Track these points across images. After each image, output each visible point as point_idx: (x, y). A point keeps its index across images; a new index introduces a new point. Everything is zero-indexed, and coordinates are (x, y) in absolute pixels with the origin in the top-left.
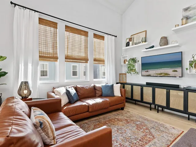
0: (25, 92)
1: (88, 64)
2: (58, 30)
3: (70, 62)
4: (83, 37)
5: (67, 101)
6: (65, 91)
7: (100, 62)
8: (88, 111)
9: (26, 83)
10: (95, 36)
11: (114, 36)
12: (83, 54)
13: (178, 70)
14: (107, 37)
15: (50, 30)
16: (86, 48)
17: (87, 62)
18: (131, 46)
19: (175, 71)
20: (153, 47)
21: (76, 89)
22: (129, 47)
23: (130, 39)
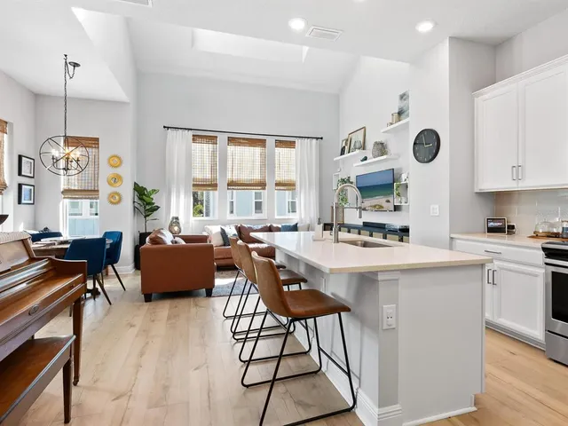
0: (176, 229)
2: (218, 145)
3: (235, 189)
4: (258, 150)
5: (221, 242)
6: (220, 230)
7: (290, 188)
9: (177, 218)
10: (280, 144)
11: (317, 138)
12: (257, 177)
13: (391, 199)
14: (301, 144)
15: (207, 148)
16: (263, 165)
17: (264, 189)
18: (346, 155)
19: (388, 201)
20: (365, 159)
21: (239, 230)
22: (343, 156)
23: (347, 140)
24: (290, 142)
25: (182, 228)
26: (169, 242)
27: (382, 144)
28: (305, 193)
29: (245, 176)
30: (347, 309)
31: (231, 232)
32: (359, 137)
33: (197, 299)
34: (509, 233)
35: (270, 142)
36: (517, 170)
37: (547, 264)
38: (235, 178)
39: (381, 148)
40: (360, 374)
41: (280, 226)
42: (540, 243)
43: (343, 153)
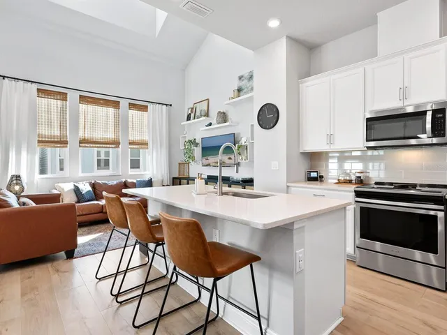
0: (17, 188)
1: (120, 149)
2: (68, 102)
3: (87, 147)
4: (111, 111)
5: (75, 199)
6: (73, 187)
7: (143, 146)
8: (102, 212)
9: (18, 177)
10: (132, 106)
11: (167, 105)
12: (110, 136)
13: (232, 157)
14: (153, 107)
15: (55, 103)
16: (116, 125)
17: (118, 147)
18: (192, 121)
19: (230, 158)
20: (210, 124)
21: (93, 186)
22: (189, 122)
23: (192, 109)
24: (143, 106)
25: (26, 187)
26: (15, 205)
27: (224, 113)
28: (157, 152)
29: (98, 135)
30: (257, 259)
31: (85, 188)
32: (204, 106)
33: (55, 263)
34: (321, 181)
35: (124, 104)
36: (330, 138)
37: (357, 202)
38: (88, 135)
39: (223, 117)
40: (268, 316)
41: (135, 181)
42: (353, 188)
43: (189, 118)
